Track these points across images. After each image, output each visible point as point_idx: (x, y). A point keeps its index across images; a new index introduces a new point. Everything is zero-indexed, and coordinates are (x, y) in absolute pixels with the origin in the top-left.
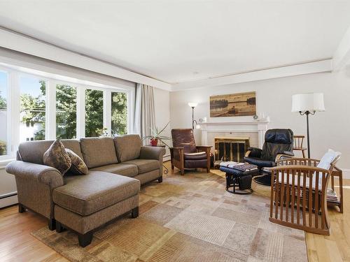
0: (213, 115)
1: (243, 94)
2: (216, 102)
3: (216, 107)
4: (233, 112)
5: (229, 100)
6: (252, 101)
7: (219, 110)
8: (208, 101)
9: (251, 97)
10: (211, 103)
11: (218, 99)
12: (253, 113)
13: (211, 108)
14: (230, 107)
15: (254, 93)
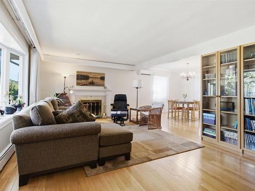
0: (78, 84)
1: (98, 74)
2: (81, 75)
3: (81, 79)
4: (92, 84)
5: (90, 76)
6: (103, 78)
7: (83, 81)
8: (76, 74)
9: (102, 76)
10: (78, 76)
11: (83, 74)
12: (103, 85)
13: (77, 79)
14: (90, 80)
15: (104, 74)
